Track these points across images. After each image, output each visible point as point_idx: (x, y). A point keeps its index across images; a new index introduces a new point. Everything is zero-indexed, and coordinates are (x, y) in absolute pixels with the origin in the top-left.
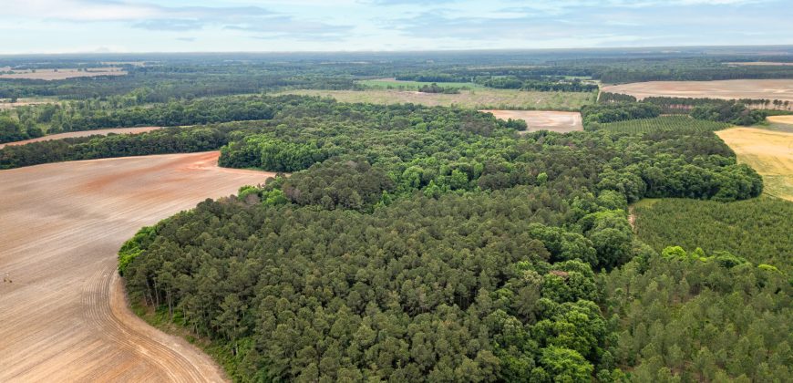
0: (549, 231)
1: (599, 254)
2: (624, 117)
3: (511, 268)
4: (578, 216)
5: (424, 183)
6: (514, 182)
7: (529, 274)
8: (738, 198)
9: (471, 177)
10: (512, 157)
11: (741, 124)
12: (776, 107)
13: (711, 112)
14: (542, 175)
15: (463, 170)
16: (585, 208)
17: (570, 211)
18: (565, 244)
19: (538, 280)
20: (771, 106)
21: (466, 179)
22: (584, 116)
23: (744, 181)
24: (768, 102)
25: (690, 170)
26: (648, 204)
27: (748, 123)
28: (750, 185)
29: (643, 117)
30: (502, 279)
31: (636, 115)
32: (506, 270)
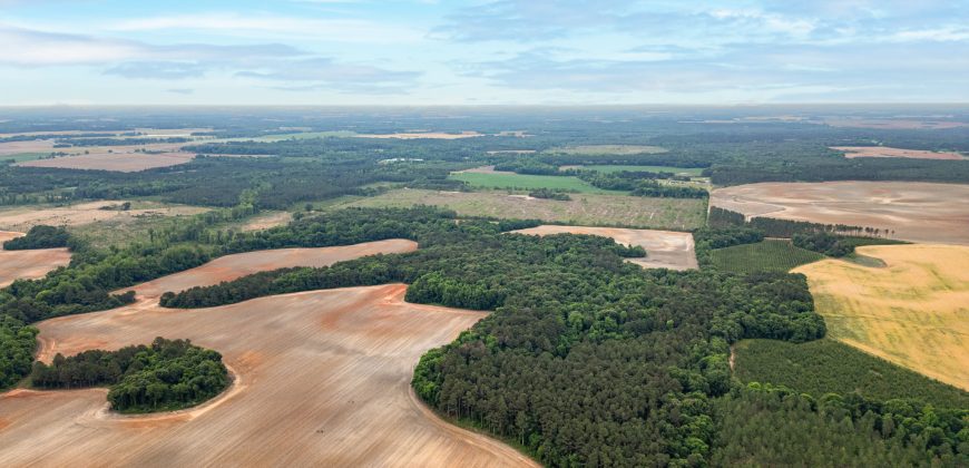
0: (682, 372)
1: (711, 387)
2: (732, 243)
3: (665, 397)
4: (698, 359)
5: (586, 327)
6: (650, 329)
7: (674, 400)
8: (807, 340)
9: (618, 322)
10: (644, 302)
11: (832, 256)
12: (869, 235)
13: (809, 241)
14: (670, 322)
15: (613, 316)
16: (701, 352)
17: (693, 355)
18: (691, 381)
19: (679, 404)
20: (864, 233)
21: (615, 324)
22: (697, 241)
23: (811, 328)
24: (860, 229)
25: (774, 319)
26: (745, 344)
27: (838, 255)
28: (815, 331)
29: (749, 242)
30: (660, 404)
31: (742, 240)
32: (661, 399)
